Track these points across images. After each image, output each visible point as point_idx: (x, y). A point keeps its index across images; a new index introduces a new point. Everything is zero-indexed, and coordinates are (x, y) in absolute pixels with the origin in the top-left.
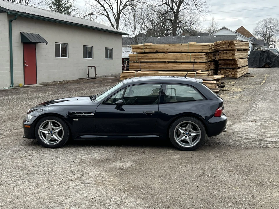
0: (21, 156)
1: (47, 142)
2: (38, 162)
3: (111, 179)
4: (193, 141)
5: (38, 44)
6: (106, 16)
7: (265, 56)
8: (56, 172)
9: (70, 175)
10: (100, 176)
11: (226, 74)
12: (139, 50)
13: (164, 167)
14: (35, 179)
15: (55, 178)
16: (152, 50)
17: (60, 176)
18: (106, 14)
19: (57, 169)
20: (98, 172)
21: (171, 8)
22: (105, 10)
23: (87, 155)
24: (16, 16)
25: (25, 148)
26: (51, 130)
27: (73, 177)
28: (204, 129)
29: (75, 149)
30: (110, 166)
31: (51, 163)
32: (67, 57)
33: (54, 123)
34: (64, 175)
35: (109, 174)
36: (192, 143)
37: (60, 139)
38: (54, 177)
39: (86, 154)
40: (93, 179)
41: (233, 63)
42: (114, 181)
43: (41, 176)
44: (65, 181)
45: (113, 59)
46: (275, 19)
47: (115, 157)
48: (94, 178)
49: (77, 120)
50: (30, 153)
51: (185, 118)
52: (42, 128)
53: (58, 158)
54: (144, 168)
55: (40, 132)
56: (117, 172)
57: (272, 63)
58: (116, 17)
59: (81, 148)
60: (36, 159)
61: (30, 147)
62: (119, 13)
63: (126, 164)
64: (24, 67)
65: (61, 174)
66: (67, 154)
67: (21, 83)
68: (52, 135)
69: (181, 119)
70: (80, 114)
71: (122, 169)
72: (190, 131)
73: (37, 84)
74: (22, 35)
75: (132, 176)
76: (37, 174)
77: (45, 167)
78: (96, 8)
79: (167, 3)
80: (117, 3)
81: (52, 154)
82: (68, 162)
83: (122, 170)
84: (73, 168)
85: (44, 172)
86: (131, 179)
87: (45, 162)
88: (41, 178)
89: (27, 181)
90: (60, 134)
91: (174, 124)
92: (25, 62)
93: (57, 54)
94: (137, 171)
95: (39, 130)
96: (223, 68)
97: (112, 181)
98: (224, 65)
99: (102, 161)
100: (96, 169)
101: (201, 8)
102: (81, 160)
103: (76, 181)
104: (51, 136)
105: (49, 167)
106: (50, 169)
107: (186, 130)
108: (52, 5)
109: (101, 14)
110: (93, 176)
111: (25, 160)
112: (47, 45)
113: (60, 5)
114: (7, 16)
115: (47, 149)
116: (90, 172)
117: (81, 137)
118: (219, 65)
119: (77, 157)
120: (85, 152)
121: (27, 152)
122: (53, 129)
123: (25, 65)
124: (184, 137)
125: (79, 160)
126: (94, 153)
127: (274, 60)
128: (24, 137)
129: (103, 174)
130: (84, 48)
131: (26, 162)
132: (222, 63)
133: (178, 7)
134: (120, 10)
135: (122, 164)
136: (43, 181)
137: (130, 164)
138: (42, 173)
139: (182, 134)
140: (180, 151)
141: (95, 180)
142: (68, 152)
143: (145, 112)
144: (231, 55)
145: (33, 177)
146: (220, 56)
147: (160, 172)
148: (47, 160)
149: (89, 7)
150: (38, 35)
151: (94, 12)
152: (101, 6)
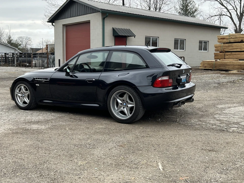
1: (21, 104)
5: (129, 37)
6: (229, 16)
12: (225, 41)
16: (237, 40)
18: (229, 15)
22: (229, 11)
24: (108, 14)
26: (23, 93)
37: (28, 102)
45: (208, 51)
49: (38, 85)
52: (17, 91)
58: (239, 17)
62: (242, 13)
68: (24, 98)
69: (117, 87)
70: (40, 80)
72: (127, 102)
107: (123, 100)
108: (180, 10)
109: (224, 15)
112: (135, 37)
113: (186, 10)
114: (101, 15)
124: (122, 108)
130: (177, 41)
139: (120, 105)
143: (87, 79)
150: (129, 30)
151: (218, 14)
152: (225, 8)
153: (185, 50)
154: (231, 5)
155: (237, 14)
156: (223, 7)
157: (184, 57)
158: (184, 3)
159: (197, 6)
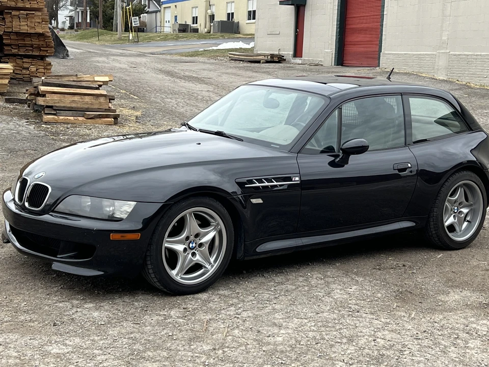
1: (178, 276)
11: (24, 71)
26: (192, 238)
36: (461, 231)
37: (210, 264)
41: (41, 43)
49: (260, 201)
55: (167, 250)
68: (194, 254)
70: (266, 184)
72: (460, 204)
95: (165, 245)
96: (14, 55)
98: (18, 47)
104: (190, 256)
118: (6, 48)
122: (197, 235)
124: (452, 219)
132: (13, 42)
139: (449, 213)
143: (396, 167)
144: (39, 23)
146: (8, 24)
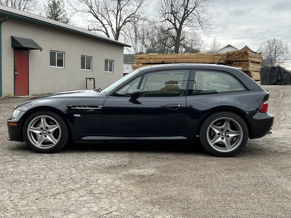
0: (3, 161)
1: (38, 145)
2: (26, 168)
3: (131, 189)
4: (231, 145)
5: (32, 50)
6: (105, 32)
7: (276, 73)
8: (50, 180)
9: (70, 184)
10: (114, 185)
12: (143, 61)
13: (200, 175)
14: (20, 188)
15: (49, 187)
16: (157, 61)
17: (57, 185)
19: (52, 176)
20: (110, 180)
21: (173, 24)
22: (104, 26)
23: (93, 160)
24: (7, 17)
25: (9, 153)
26: (44, 129)
27: (75, 186)
28: (247, 127)
29: (75, 154)
30: (125, 173)
31: (43, 169)
32: (63, 67)
33: (48, 121)
34: (61, 184)
35: (126, 182)
36: (230, 147)
37: (55, 142)
38: (47, 186)
39: (91, 160)
40: (104, 188)
42: (135, 191)
43: (28, 184)
44: (64, 191)
45: (113, 72)
46: (278, 41)
47: (130, 163)
48: (105, 186)
49: (79, 116)
50: (15, 158)
51: (221, 113)
52: (32, 127)
53: (53, 164)
54: (174, 176)
55: (30, 132)
56: (137, 179)
57: (283, 80)
58: (115, 33)
59: (84, 153)
60: (23, 165)
61: (16, 152)
62: (118, 30)
63: (147, 171)
64: (15, 75)
65: (58, 182)
66: (66, 160)
67: (11, 93)
68: (46, 136)
69: (216, 114)
70: (83, 108)
71: (143, 176)
72: (228, 131)
73: (28, 95)
74: (13, 39)
75: (159, 185)
76: (24, 182)
77: (35, 174)
78: (94, 24)
79: (170, 19)
80: (117, 19)
81: (45, 159)
82: (67, 169)
83: (143, 178)
84: (75, 175)
85: (34, 180)
86: (158, 189)
87: (35, 169)
88: (29, 188)
89: (8, 191)
90: (56, 134)
91: (206, 121)
92: (16, 70)
93: (52, 63)
94: (165, 179)
95: (29, 130)
97: (132, 190)
99: (114, 167)
100: (106, 176)
101: (205, 26)
102: (85, 166)
103: (80, 191)
104: (44, 137)
105: (41, 174)
106: (42, 177)
107: (222, 130)
109: (99, 30)
110: (104, 185)
111: (8, 166)
112: (41, 51)
115: (38, 155)
116: (99, 180)
117: (83, 138)
119: (79, 163)
120: (89, 157)
121: (11, 157)
122: (47, 128)
123: (16, 73)
124: (220, 139)
125: (81, 166)
126: (101, 158)
127: (286, 77)
128: (9, 139)
129: (118, 182)
130: (83, 58)
131: (9, 168)
133: (181, 23)
134: (120, 26)
135: (142, 170)
136: (31, 190)
137: (152, 171)
138: (30, 181)
139: (217, 135)
140: (215, 158)
141: (107, 189)
142: (66, 158)
143: (168, 106)
144: (245, 66)
145: (18, 186)
147: (196, 180)
148: (38, 166)
149: (87, 23)
150: (31, 40)
151: (92, 28)
152: (100, 22)
153: (92, 70)
154: (106, 19)
155: (112, 29)
156: (98, 21)
157: (94, 78)
158: (52, 12)
159: (68, 16)
